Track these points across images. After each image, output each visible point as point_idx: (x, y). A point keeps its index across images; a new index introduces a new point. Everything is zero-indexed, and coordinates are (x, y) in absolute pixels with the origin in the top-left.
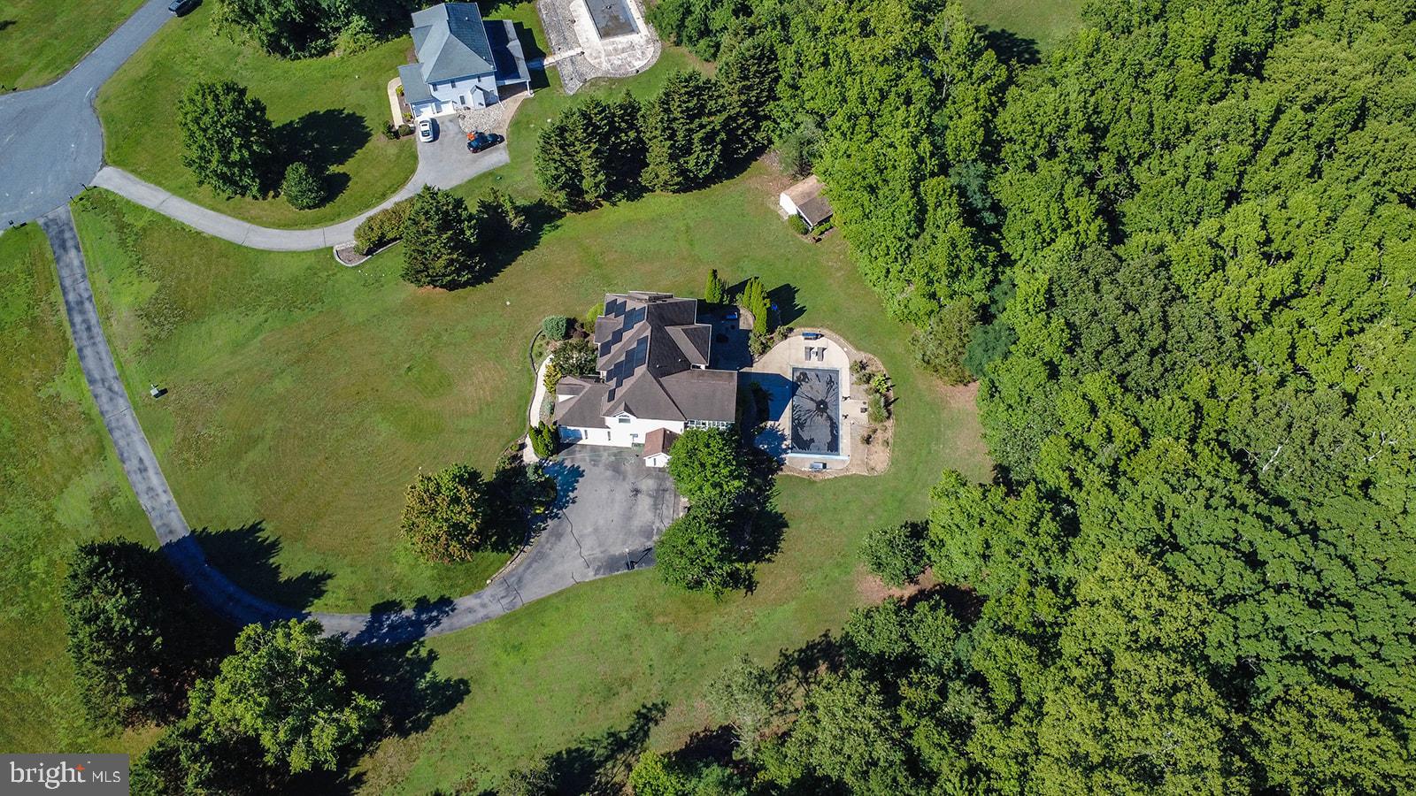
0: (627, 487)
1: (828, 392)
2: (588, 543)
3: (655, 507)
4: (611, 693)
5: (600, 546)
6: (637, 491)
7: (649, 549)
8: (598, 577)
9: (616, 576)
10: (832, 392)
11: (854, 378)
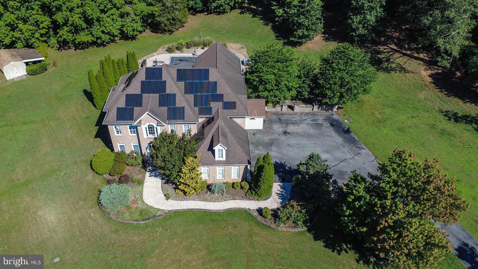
0: (283, 138)
1: (189, 61)
2: (339, 155)
3: (295, 123)
4: (443, 132)
5: (339, 148)
6: (285, 133)
7: (331, 124)
8: (365, 147)
9: (358, 138)
10: (188, 59)
11: (177, 51)
